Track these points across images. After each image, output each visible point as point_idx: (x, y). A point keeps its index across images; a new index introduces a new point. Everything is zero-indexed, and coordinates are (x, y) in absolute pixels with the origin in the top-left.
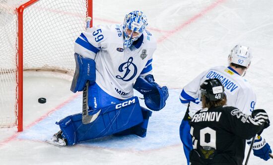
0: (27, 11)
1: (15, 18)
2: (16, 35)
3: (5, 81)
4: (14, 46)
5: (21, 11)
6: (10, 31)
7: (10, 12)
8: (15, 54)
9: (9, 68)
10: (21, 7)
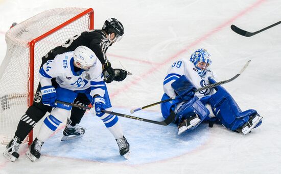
0: (38, 45)
1: (28, 50)
2: (28, 65)
3: (18, 104)
4: (26, 75)
5: (33, 45)
6: (23, 61)
7: (23, 45)
8: (27, 81)
9: (22, 93)
10: (32, 42)
